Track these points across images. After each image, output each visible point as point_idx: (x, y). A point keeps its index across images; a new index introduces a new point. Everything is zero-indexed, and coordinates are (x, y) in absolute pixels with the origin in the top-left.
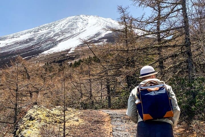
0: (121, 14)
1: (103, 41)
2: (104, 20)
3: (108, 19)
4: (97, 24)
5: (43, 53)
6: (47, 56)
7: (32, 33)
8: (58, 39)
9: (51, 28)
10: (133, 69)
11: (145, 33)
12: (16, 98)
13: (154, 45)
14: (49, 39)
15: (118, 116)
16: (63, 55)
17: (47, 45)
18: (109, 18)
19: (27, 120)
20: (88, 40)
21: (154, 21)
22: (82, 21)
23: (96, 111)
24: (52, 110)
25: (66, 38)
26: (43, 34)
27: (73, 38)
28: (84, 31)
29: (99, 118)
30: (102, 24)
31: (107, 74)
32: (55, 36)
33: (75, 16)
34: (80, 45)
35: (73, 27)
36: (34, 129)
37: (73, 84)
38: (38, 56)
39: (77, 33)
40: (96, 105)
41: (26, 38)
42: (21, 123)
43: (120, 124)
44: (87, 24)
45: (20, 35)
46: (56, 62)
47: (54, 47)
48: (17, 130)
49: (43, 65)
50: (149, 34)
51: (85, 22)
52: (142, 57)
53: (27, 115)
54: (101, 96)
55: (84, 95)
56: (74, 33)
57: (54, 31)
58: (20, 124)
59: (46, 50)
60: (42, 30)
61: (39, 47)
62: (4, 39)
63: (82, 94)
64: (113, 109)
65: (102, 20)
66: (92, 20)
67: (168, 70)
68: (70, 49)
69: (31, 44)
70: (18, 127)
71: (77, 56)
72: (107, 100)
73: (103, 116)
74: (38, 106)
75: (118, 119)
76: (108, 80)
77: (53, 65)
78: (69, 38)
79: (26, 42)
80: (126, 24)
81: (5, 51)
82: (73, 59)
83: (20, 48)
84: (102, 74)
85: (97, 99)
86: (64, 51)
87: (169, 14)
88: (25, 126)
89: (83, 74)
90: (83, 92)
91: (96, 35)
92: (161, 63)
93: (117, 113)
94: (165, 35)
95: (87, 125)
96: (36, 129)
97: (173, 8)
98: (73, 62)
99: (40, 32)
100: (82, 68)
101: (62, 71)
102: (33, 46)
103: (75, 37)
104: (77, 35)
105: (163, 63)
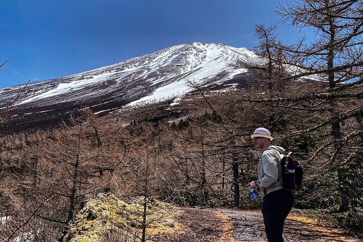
0: (261, 40)
1: (231, 86)
2: (233, 51)
3: (241, 49)
4: (221, 58)
5: (129, 104)
6: (135, 109)
7: (113, 72)
8: (155, 83)
9: (145, 63)
10: (280, 135)
11: (304, 71)
12: (75, 179)
13: (318, 93)
14: (141, 82)
15: (248, 223)
16: (162, 109)
17: (136, 92)
18: (243, 48)
19: (84, 218)
20: (204, 84)
21: (320, 51)
22: (196, 52)
23: (209, 210)
24: (129, 204)
25: (167, 81)
26: (130, 73)
27: (178, 80)
28: (199, 69)
29: (213, 225)
30: (231, 57)
31: (234, 143)
32: (149, 77)
33: (184, 45)
34: (191, 92)
35: (180, 62)
36: (93, 234)
37: (172, 159)
38: (120, 110)
39: (186, 72)
40: (214, 200)
41: (103, 80)
42: (73, 223)
43: (250, 239)
44: (205, 57)
45: (94, 75)
46: (149, 121)
47: (147, 95)
48: (64, 235)
49: (127, 125)
50: (310, 73)
51: (202, 54)
52: (299, 116)
53: (84, 209)
54: (223, 183)
55: (192, 180)
56: (182, 73)
57: (149, 70)
58: (71, 225)
59: (134, 101)
60: (130, 67)
61: (124, 95)
62: (69, 80)
63: (188, 178)
64: (243, 208)
65: (230, 50)
66: (212, 50)
67: (347, 140)
68: (173, 99)
69: (110, 90)
70: (67, 229)
71: (185, 111)
72: (233, 191)
73: (220, 221)
74: (106, 195)
75: (248, 229)
76: (235, 154)
77: (143, 125)
78: (173, 82)
79: (103, 86)
80: (269, 57)
81: (69, 100)
82: (177, 115)
83: (92, 95)
84: (223, 144)
85: (215, 188)
86: (164, 103)
87: (350, 38)
88: (79, 228)
89: (190, 141)
90: (191, 175)
91: (218, 75)
92: (336, 126)
93: (248, 217)
94: (343, 77)
95: (189, 235)
96: (96, 236)
97: (358, 28)
98: (177, 121)
99: (127, 70)
100: (190, 132)
101: (158, 136)
102: (113, 92)
103: (183, 80)
104: (187, 76)
105: (339, 127)
